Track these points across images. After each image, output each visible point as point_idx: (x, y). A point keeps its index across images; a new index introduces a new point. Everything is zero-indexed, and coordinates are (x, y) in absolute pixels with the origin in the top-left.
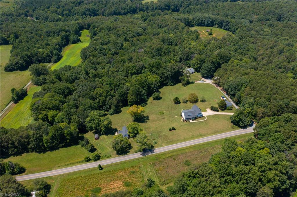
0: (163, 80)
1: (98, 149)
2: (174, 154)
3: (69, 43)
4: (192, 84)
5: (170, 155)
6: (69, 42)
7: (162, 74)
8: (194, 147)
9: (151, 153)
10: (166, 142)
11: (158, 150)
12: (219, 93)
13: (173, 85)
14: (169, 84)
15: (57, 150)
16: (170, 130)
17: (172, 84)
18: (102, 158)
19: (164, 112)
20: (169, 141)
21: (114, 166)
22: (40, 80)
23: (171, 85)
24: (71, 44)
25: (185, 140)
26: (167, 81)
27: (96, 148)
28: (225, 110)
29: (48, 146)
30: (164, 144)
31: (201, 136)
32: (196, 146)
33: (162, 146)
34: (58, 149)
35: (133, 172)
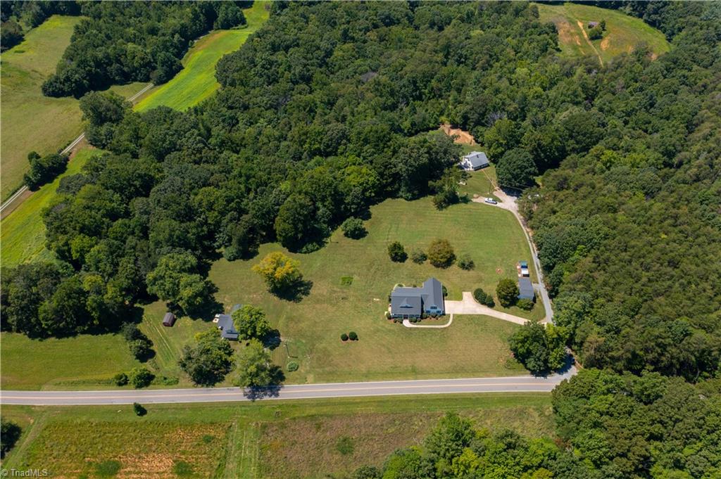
0: (385, 181)
1: (158, 355)
2: (325, 410)
3: (214, 27)
4: (463, 205)
5: (313, 411)
6: (215, 24)
7: (386, 166)
8: (381, 402)
9: (270, 396)
10: (321, 371)
11: (290, 392)
12: (520, 248)
13: (411, 200)
14: (401, 193)
15: (71, 338)
16: (345, 338)
17: (409, 195)
18: (154, 384)
19: (356, 278)
20: (327, 369)
21: (173, 410)
22: (101, 135)
23: (406, 199)
24: (219, 29)
25: (368, 376)
26: (396, 186)
27: (156, 350)
28: (513, 308)
29: (49, 327)
30: (311, 377)
31: (415, 372)
32: (388, 401)
33: (304, 380)
34: (74, 334)
35: (208, 440)
